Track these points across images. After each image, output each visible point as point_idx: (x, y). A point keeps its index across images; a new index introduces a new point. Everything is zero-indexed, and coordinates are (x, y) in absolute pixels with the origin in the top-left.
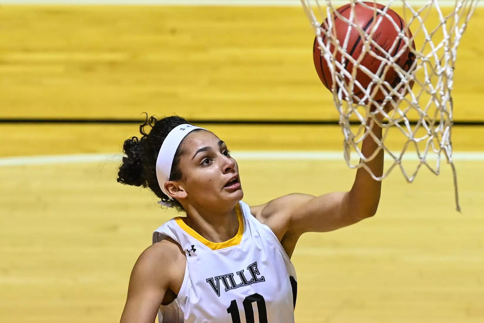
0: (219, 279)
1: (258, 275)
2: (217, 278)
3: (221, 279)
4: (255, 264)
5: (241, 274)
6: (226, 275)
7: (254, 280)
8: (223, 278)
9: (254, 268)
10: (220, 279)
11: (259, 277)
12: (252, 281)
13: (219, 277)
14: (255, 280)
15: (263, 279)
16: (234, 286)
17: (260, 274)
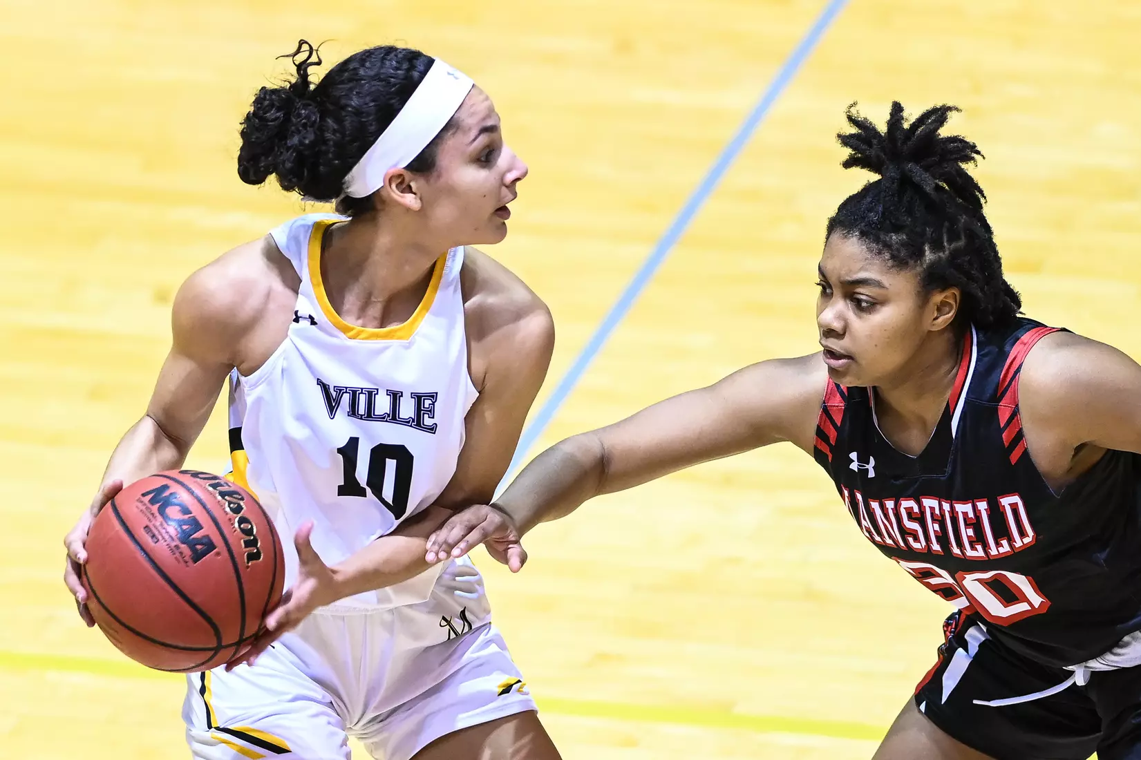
0: (343, 393)
1: (429, 417)
2: (340, 390)
3: (350, 393)
4: (433, 397)
5: (395, 396)
6: (362, 389)
7: (413, 421)
8: (354, 392)
9: (427, 403)
10: (346, 392)
11: (428, 421)
12: (409, 422)
13: (346, 388)
14: (417, 423)
15: (432, 429)
16: (370, 415)
17: (433, 418)
